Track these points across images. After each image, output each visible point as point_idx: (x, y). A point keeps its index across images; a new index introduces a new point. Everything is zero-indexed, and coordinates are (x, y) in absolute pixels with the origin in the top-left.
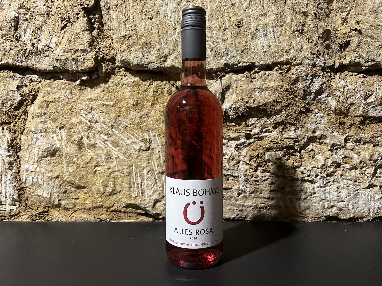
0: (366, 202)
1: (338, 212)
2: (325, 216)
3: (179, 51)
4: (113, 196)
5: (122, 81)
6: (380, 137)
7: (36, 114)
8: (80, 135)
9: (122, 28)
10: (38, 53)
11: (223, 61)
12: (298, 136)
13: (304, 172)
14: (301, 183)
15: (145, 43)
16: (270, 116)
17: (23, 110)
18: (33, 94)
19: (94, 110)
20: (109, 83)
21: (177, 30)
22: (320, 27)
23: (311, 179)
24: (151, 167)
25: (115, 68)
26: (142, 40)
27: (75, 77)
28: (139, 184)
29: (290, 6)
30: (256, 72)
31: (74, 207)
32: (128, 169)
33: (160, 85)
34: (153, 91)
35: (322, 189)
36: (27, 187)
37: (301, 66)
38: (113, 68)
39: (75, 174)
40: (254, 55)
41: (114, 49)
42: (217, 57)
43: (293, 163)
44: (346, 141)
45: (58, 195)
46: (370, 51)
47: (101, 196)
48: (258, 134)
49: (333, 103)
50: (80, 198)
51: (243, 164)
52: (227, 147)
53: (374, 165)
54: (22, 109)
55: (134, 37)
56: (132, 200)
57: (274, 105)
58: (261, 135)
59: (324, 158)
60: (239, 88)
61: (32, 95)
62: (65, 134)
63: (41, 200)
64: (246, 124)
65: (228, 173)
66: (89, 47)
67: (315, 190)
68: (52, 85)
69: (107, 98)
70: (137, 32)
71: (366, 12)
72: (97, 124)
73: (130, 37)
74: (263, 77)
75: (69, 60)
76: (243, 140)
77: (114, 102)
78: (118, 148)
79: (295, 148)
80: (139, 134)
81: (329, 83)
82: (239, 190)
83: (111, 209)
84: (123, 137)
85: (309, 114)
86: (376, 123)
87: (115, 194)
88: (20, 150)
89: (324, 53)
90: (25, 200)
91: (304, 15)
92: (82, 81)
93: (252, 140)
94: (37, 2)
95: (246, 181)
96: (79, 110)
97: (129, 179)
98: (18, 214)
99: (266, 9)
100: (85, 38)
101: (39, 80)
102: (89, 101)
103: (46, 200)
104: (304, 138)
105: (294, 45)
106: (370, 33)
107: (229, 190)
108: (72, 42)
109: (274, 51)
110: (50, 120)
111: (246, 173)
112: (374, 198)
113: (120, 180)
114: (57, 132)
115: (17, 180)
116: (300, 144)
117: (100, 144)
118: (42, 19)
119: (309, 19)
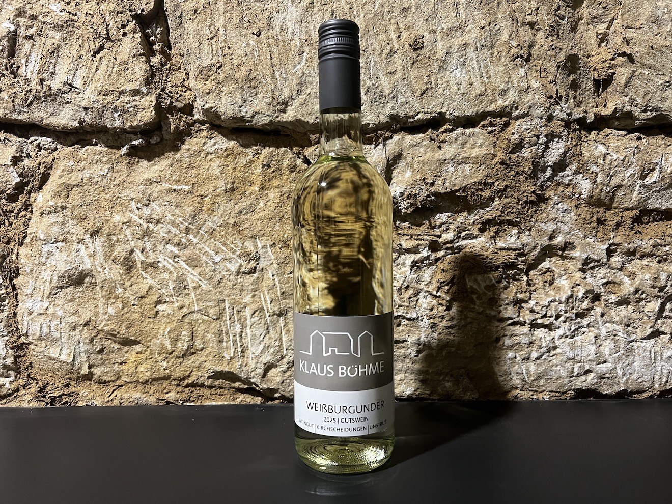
0: (647, 363)
1: (597, 382)
2: (574, 390)
3: (308, 92)
4: (190, 358)
5: (204, 148)
6: (669, 245)
7: (48, 209)
8: (128, 247)
9: (206, 52)
10: (51, 96)
11: (388, 111)
12: (523, 245)
13: (536, 309)
14: (530, 331)
15: (248, 79)
16: (473, 209)
17: (24, 201)
18: (42, 171)
19: (153, 201)
20: (183, 151)
21: (305, 55)
22: (561, 49)
23: (549, 321)
24: (259, 303)
25: (193, 124)
26: (242, 73)
27: (120, 140)
28: (238, 336)
29: (506, 11)
30: (446, 131)
31: (118, 378)
32: (217, 308)
33: (275, 155)
34: (261, 166)
35: (568, 340)
36: (30, 343)
37: (528, 118)
38: (189, 123)
39: (119, 318)
40: (444, 99)
41: (191, 90)
42: (377, 103)
43: (516, 293)
44: (610, 253)
45: (89, 357)
46: (649, 92)
47: (167, 358)
48: (451, 242)
49: (585, 186)
50: (128, 362)
51: (425, 297)
52: (397, 265)
53: (659, 297)
54: (22, 198)
55: (227, 68)
56: (225, 364)
57: (481, 190)
58: (458, 244)
59: (571, 285)
60: (416, 159)
61: (40, 174)
62: (102, 244)
63: (57, 366)
64: (430, 224)
65: (399, 314)
66: (146, 85)
67: (556, 342)
68: (78, 155)
69: (177, 179)
70: (231, 59)
71: (641, 23)
72: (160, 225)
73: (219, 67)
74: (461, 140)
75: (107, 110)
76: (425, 253)
77: (191, 186)
78: (198, 270)
79: (519, 266)
80: (236, 244)
81: (578, 149)
82: (419, 345)
83: (186, 382)
84: (208, 250)
85: (543, 206)
86: (662, 220)
87: (194, 353)
88: (18, 275)
89: (568, 96)
90: (27, 368)
91: (532, 28)
92: (133, 148)
93: (442, 253)
94: (50, 6)
95: (432, 327)
96: (127, 201)
97: (218, 326)
98: (12, 394)
99: (464, 17)
100: (137, 70)
101: (53, 146)
102: (146, 185)
103: (65, 367)
104: (535, 247)
105: (515, 82)
106: (650, 61)
107: (401, 344)
108: (114, 76)
109: (478, 93)
110: (73, 219)
111: (432, 313)
112: (661, 355)
113: (203, 327)
114: (87, 240)
115: (13, 330)
116: (527, 260)
117: (166, 262)
118: (58, 35)
119: (540, 34)
